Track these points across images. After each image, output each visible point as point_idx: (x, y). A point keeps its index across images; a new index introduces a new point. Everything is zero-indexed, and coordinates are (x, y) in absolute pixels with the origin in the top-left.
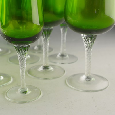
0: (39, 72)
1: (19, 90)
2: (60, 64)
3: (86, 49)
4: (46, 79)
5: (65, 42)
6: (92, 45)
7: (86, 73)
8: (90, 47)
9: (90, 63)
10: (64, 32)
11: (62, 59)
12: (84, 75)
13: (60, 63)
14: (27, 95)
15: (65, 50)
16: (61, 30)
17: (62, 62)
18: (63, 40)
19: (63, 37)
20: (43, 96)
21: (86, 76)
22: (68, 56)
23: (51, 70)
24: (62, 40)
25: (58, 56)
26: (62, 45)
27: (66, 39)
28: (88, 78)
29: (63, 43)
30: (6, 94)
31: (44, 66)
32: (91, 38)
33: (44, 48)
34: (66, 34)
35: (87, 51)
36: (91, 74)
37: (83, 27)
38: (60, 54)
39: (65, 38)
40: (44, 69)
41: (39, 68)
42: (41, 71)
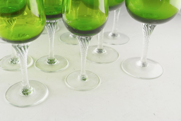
1: (79, 77)
6: (151, 31)
12: (140, 61)
20: (101, 83)
21: (142, 62)
22: (119, 36)
24: (114, 19)
28: (144, 65)
29: (116, 22)
30: (66, 79)
35: (145, 38)
36: (147, 59)
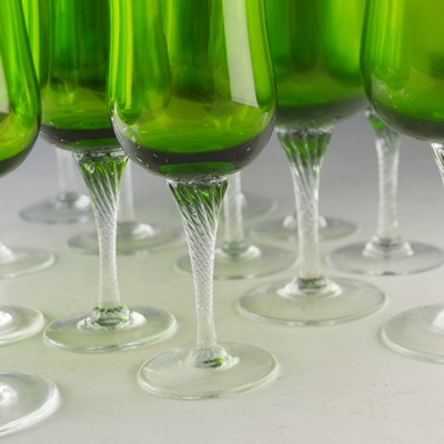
1: (191, 353)
2: (377, 275)
5: (394, 190)
10: (388, 155)
11: (387, 258)
13: (380, 272)
14: (221, 372)
15: (396, 224)
16: (379, 145)
17: (387, 270)
18: (388, 186)
19: (387, 172)
20: (279, 378)
22: (407, 246)
23: (332, 293)
24: (382, 184)
25: (369, 247)
26: (382, 203)
27: (399, 179)
30: (142, 372)
31: (303, 277)
33: (302, 208)
34: (396, 162)
38: (376, 239)
39: (394, 178)
40: (301, 288)
41: (283, 286)
42: (292, 295)
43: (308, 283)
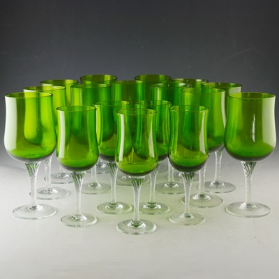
0: (195, 201)
1: (183, 214)
3: (246, 175)
4: (202, 207)
5: (220, 166)
6: (252, 171)
7: (246, 200)
8: (250, 173)
9: (250, 186)
10: (219, 156)
11: (217, 188)
12: (245, 203)
13: (215, 192)
14: (192, 219)
15: (220, 177)
17: (217, 191)
18: (218, 165)
19: (218, 161)
20: (206, 221)
23: (208, 199)
24: (216, 164)
25: (212, 184)
28: (249, 205)
29: (218, 168)
31: (200, 194)
32: (251, 164)
35: (247, 177)
37: (243, 155)
38: (214, 182)
39: (220, 163)
40: (200, 197)
41: (194, 197)
42: (197, 199)
43: (202, 196)
